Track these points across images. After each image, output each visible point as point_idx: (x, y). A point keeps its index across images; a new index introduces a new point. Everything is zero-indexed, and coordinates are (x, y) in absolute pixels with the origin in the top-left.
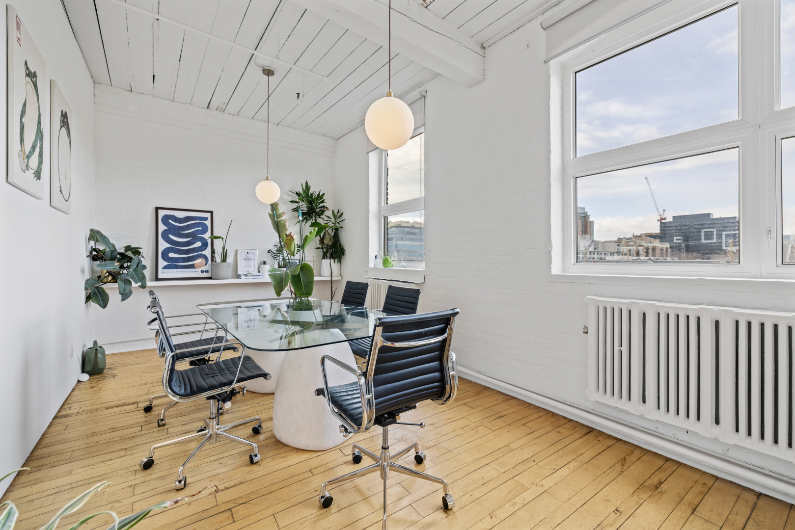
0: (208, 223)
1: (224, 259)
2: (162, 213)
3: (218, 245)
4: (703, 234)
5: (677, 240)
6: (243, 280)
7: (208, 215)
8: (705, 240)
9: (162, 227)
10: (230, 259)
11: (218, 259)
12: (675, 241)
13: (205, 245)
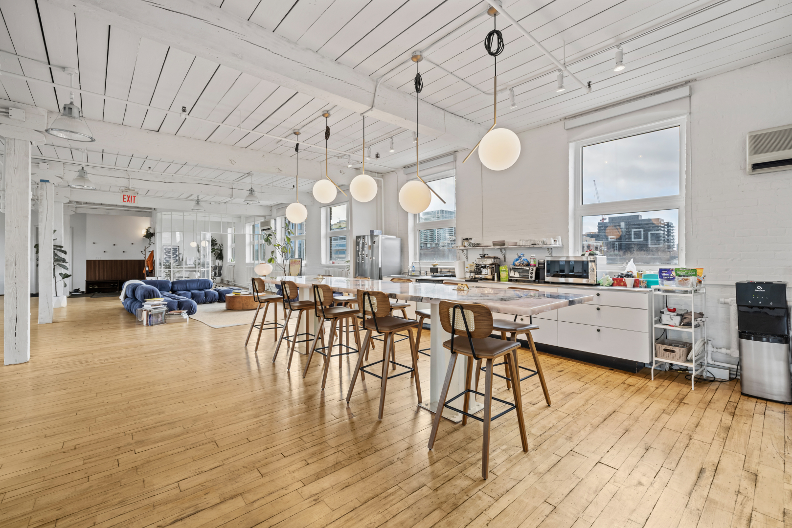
0: (178, 249)
1: (182, 260)
2: (164, 247)
3: (181, 256)
4: (633, 233)
5: (611, 238)
6: (188, 266)
7: (178, 247)
8: (634, 239)
9: (164, 251)
10: (184, 260)
11: (181, 260)
12: (609, 240)
13: (177, 256)
